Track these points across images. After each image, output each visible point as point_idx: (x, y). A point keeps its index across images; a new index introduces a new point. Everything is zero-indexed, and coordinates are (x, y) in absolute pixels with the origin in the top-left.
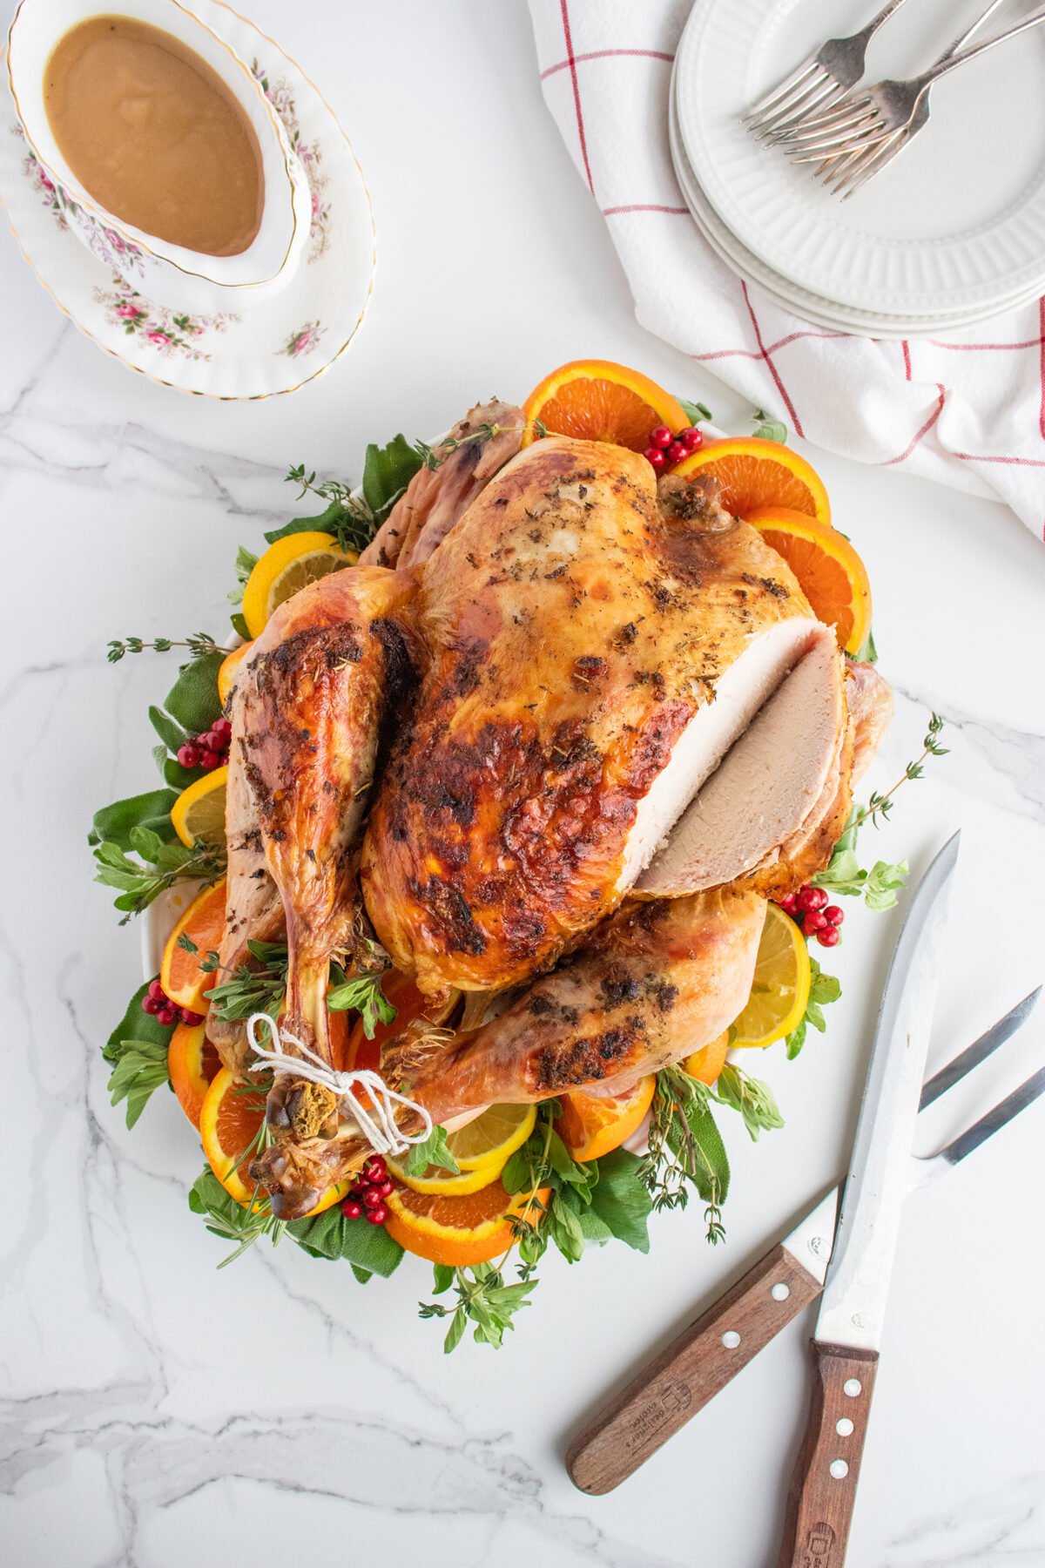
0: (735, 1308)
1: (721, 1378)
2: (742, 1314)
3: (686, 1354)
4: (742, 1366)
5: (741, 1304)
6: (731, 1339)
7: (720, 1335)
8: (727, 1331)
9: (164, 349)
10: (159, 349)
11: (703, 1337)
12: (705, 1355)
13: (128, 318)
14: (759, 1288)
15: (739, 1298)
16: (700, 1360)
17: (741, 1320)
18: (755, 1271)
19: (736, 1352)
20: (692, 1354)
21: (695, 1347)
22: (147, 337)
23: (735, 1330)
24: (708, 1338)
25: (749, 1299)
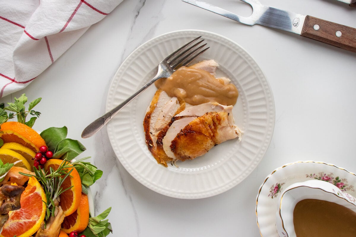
0: (329, 38)
1: (352, 31)
2: (329, 35)
3: (351, 45)
4: (345, 26)
5: (326, 37)
6: (339, 34)
7: (339, 38)
8: (337, 37)
9: (323, 175)
10: (325, 175)
11: (342, 42)
12: (347, 39)
13: (339, 183)
14: (319, 34)
15: (325, 39)
16: (350, 40)
17: (331, 34)
18: (314, 38)
19: (341, 31)
20: (349, 43)
21: (347, 43)
22: (331, 178)
23: (335, 34)
24: (342, 41)
25: (324, 35)
